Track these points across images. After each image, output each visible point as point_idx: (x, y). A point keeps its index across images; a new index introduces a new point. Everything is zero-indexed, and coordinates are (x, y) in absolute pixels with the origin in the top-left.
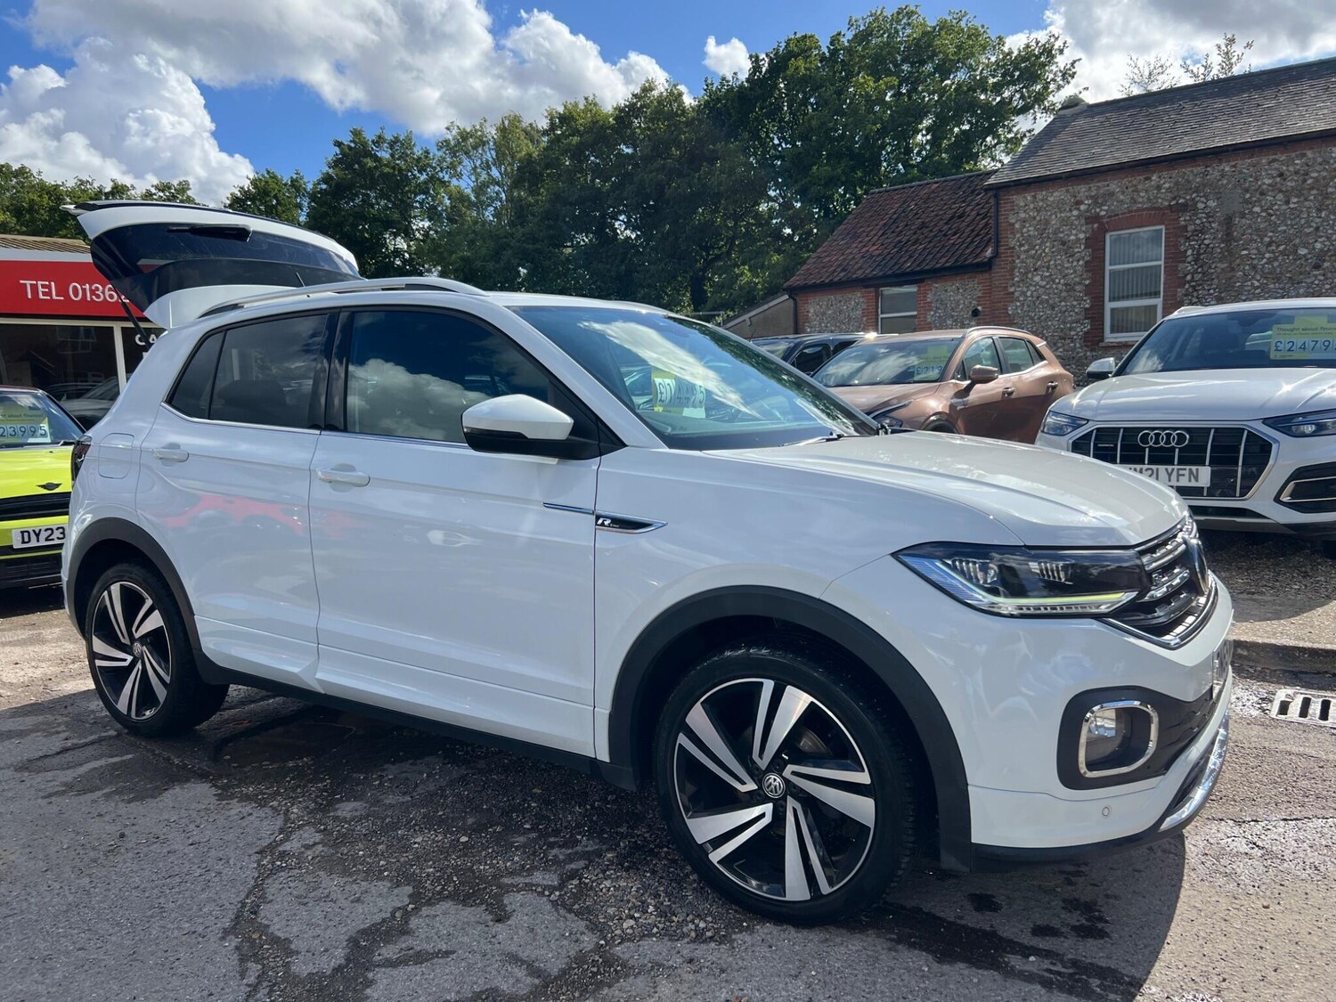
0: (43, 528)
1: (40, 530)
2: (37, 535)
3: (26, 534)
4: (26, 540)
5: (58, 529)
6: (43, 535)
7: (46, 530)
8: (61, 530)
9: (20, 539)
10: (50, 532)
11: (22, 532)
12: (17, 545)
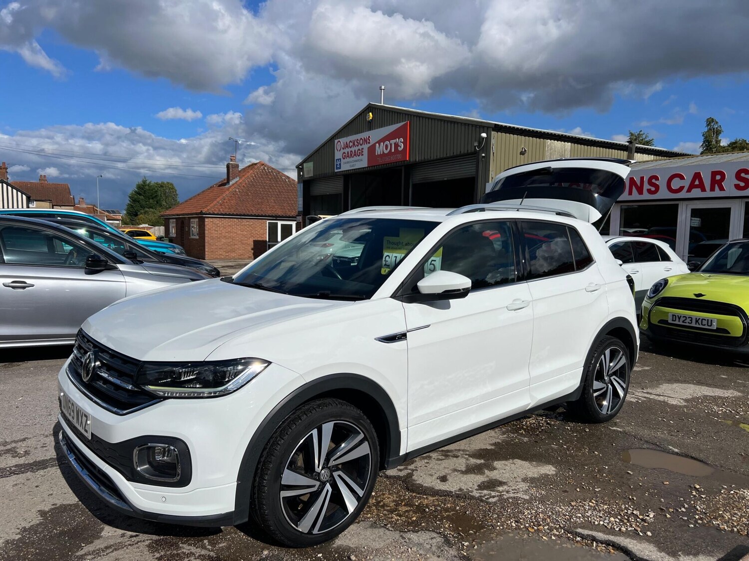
0: (682, 316)
1: (681, 316)
2: (679, 318)
3: (674, 317)
4: (674, 320)
5: (689, 318)
6: (682, 319)
7: (683, 317)
8: (690, 319)
9: (671, 318)
10: (685, 318)
11: (673, 315)
12: (670, 321)
